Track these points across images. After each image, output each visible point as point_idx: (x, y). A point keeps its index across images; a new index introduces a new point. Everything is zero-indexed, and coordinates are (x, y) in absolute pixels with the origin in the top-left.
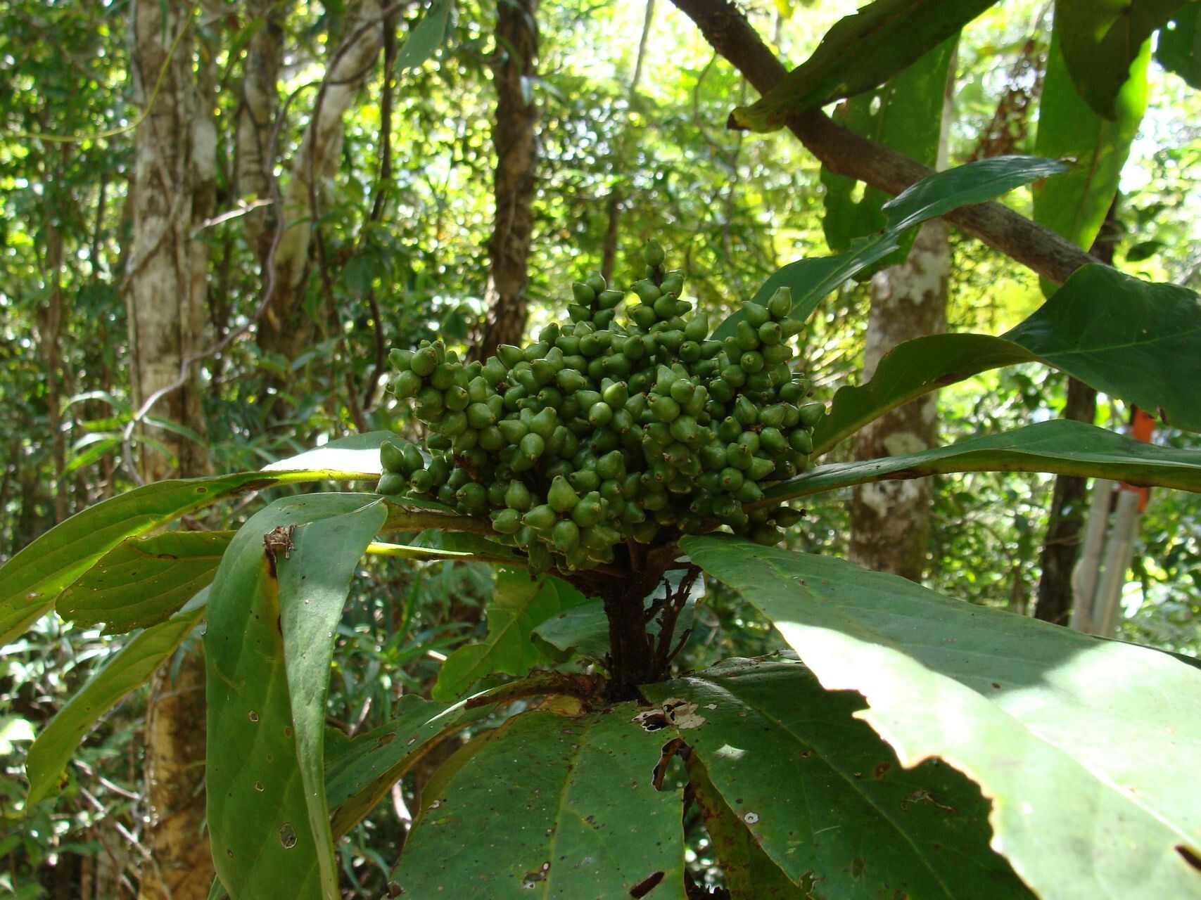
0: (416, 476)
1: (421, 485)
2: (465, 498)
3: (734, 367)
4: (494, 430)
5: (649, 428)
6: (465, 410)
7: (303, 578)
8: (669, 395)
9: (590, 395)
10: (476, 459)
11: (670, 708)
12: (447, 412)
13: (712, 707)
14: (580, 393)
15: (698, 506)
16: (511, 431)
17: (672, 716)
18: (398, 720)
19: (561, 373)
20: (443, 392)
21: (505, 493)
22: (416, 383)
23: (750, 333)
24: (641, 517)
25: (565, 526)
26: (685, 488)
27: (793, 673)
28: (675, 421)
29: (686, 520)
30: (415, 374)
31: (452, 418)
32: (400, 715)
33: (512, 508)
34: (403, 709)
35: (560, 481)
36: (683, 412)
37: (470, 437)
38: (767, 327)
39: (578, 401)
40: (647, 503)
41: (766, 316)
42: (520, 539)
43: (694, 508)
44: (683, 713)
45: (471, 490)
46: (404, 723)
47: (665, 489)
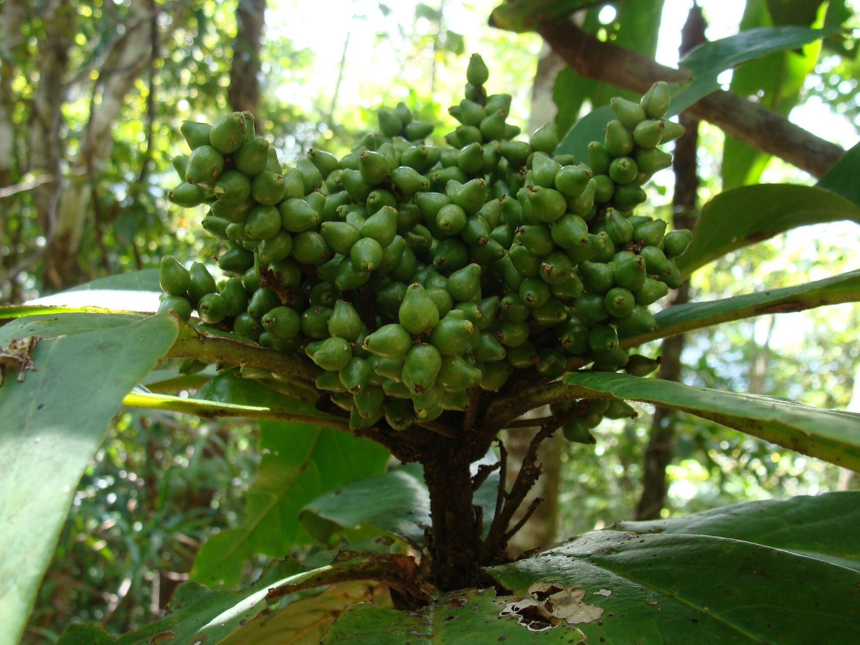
0: (206, 301)
1: (213, 312)
2: (274, 326)
3: (602, 177)
4: (315, 237)
5: (523, 231)
6: (278, 206)
7: (40, 407)
8: (553, 187)
9: (434, 198)
10: (288, 277)
11: (542, 596)
12: (254, 205)
13: (607, 593)
14: (422, 196)
15: (572, 339)
16: (338, 235)
17: (549, 606)
18: (176, 614)
19: (396, 171)
20: (252, 178)
21: (329, 318)
22: (217, 162)
23: (623, 135)
24: (500, 351)
25: (423, 353)
26: (559, 315)
27: (695, 546)
28: (559, 221)
29: (552, 358)
30: (216, 149)
31: (261, 215)
32: (178, 607)
33: (339, 336)
34: (182, 600)
35: (418, 290)
36: (570, 210)
37: (282, 245)
38: (643, 127)
39: (420, 204)
40: (506, 336)
41: (642, 114)
42: (349, 378)
43: (568, 341)
44: (566, 602)
45: (282, 315)
46: (184, 617)
47: (530, 319)
